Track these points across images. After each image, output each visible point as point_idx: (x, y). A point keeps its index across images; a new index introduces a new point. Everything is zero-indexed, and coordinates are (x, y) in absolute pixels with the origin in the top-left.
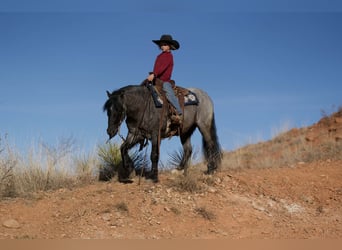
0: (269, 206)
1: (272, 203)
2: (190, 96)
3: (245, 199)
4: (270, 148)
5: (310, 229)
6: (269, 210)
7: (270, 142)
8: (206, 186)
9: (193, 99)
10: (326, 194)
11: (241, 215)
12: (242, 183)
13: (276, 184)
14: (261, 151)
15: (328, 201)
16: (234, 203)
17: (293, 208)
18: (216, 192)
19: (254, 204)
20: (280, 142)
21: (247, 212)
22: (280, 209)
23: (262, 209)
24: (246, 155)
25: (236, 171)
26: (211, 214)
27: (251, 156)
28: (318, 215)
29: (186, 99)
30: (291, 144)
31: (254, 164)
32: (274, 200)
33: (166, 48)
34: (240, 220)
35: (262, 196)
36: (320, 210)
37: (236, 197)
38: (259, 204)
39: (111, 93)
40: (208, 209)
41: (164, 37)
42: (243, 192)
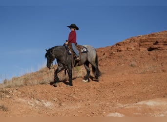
0: (36, 103)
1: (37, 102)
2: (84, 49)
3: (24, 100)
4: (37, 76)
5: (55, 114)
6: (36, 105)
7: (37, 72)
8: (5, 94)
9: (85, 50)
10: (63, 97)
11: (22, 108)
12: (23, 92)
13: (40, 93)
14: (33, 77)
15: (64, 100)
16: (18, 103)
17: (48, 104)
18: (10, 98)
19: (28, 103)
20: (42, 72)
21: (25, 107)
22: (41, 105)
23: (33, 105)
24: (25, 79)
25: (20, 87)
26: (7, 108)
27: (28, 79)
28: (59, 107)
29: (82, 50)
30: (47, 73)
31: (29, 83)
32: (38, 100)
33: (73, 29)
34: (22, 111)
35: (32, 99)
36: (60, 104)
37: (20, 99)
38: (31, 103)
39: (48, 49)
40: (5, 106)
41: (72, 25)
42: (23, 97)
